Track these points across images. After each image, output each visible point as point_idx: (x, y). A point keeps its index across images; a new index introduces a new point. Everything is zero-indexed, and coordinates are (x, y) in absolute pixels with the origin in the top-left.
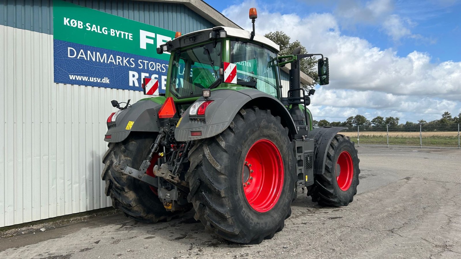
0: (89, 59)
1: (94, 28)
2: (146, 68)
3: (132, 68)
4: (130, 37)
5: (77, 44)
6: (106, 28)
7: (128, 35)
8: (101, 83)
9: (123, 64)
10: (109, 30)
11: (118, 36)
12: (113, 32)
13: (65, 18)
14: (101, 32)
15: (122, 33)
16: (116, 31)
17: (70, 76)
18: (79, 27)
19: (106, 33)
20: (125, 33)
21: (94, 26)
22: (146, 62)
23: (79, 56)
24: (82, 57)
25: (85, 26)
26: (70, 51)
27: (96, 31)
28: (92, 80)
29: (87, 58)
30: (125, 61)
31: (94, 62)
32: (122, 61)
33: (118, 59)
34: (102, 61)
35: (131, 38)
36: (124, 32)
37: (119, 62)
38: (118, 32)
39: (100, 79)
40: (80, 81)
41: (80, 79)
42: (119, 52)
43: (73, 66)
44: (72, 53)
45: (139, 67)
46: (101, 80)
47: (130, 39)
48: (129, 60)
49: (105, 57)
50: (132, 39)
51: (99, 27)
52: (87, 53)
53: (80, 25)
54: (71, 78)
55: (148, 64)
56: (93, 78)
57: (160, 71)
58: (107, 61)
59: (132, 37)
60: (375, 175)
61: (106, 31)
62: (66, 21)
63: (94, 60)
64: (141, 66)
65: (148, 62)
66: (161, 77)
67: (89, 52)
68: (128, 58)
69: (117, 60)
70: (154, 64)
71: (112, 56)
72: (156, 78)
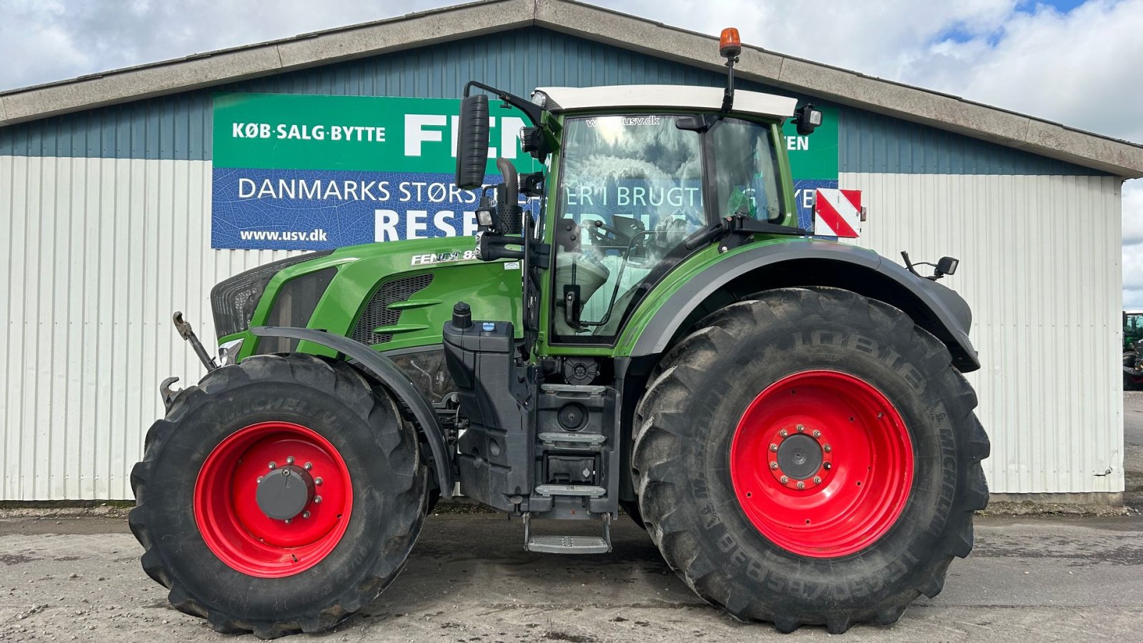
0: (281, 196)
1: (294, 132)
2: (419, 199)
4: (379, 134)
5: (256, 170)
6: (322, 127)
7: (373, 131)
8: (307, 242)
9: (359, 197)
10: (327, 130)
11: (348, 138)
12: (340, 133)
13: (235, 125)
14: (309, 138)
15: (360, 129)
16: (345, 128)
17: (242, 233)
18: (262, 136)
19: (322, 137)
20: (367, 128)
21: (295, 127)
22: (419, 185)
23: (262, 191)
24: (267, 194)
25: (274, 131)
26: (243, 185)
27: (299, 137)
28: (287, 237)
29: (277, 194)
30: (364, 190)
31: (292, 200)
32: (358, 191)
33: (349, 188)
34: (310, 197)
35: (381, 137)
36: (363, 128)
37: (350, 193)
38: (348, 129)
39: (305, 234)
40: (262, 241)
41: (262, 238)
42: (350, 172)
43: (249, 214)
44: (247, 188)
45: (401, 199)
46: (308, 236)
47: (378, 139)
48: (376, 186)
50: (383, 140)
51: (304, 128)
52: (278, 183)
53: (265, 131)
54: (244, 238)
55: (424, 190)
56: (289, 233)
57: (461, 201)
58: (323, 194)
59: (383, 134)
61: (322, 133)
62: (237, 130)
63: (292, 196)
64: (405, 196)
65: (425, 184)
66: (462, 216)
67: (282, 182)
68: (373, 183)
69: (347, 190)
70: (442, 186)
71: (333, 182)
72: (446, 220)
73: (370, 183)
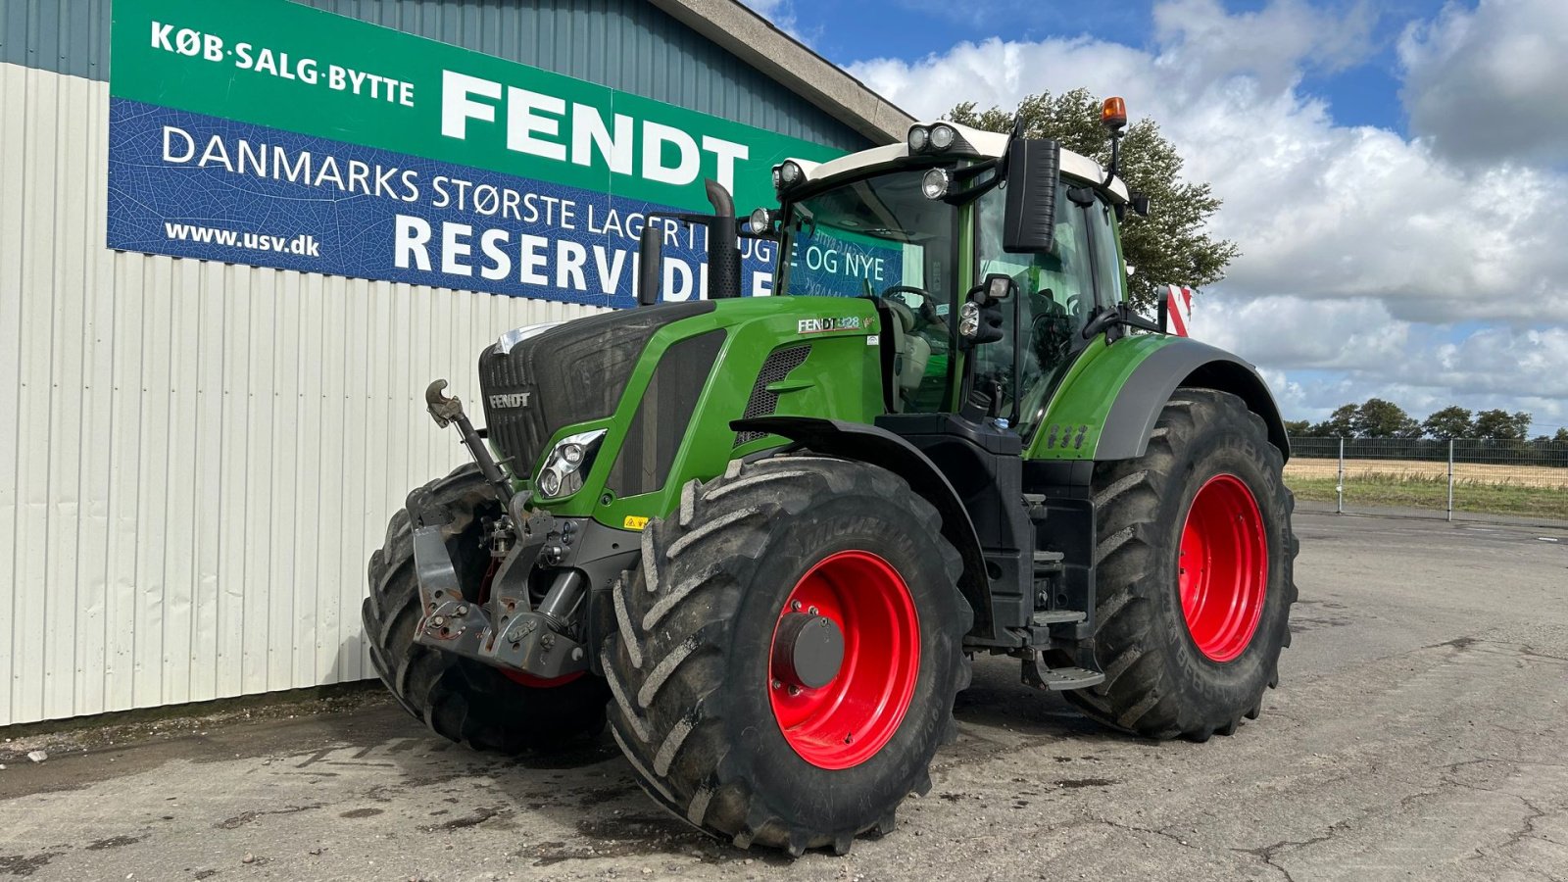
0: (241, 170)
1: (266, 61)
2: (461, 207)
3: (409, 203)
4: (404, 94)
5: (198, 117)
6: (314, 63)
7: (395, 86)
8: (285, 254)
9: (373, 190)
10: (323, 69)
11: (357, 90)
12: (339, 78)
13: (156, 25)
14: (292, 77)
15: (375, 79)
16: (352, 73)
17: (168, 226)
18: (207, 56)
19: (313, 80)
20: (386, 80)
21: (266, 53)
22: (462, 184)
23: (207, 156)
24: (217, 163)
25: (230, 53)
26: (171, 139)
27: (274, 72)
28: (251, 242)
29: (235, 164)
30: (381, 180)
31: (261, 180)
32: (371, 180)
33: (356, 173)
34: (292, 178)
35: (408, 99)
36: (380, 79)
37: (357, 182)
38: (357, 76)
39: (282, 241)
40: (206, 244)
41: (207, 239)
42: (359, 147)
43: (182, 193)
44: (179, 146)
45: (435, 203)
46: (288, 245)
47: (403, 101)
48: (398, 176)
49: (303, 164)
50: (411, 104)
51: (284, 57)
52: (237, 147)
53: (213, 48)
54: (172, 235)
55: (469, 192)
56: (255, 237)
57: (518, 217)
58: (314, 177)
59: (411, 95)
60: (1343, 625)
61: (314, 74)
62: (159, 35)
63: (262, 172)
64: (441, 199)
65: (470, 184)
66: (520, 240)
67: (243, 145)
68: (394, 170)
69: (352, 176)
70: (494, 191)
71: (330, 159)
72: (498, 243)
73: (389, 170)
